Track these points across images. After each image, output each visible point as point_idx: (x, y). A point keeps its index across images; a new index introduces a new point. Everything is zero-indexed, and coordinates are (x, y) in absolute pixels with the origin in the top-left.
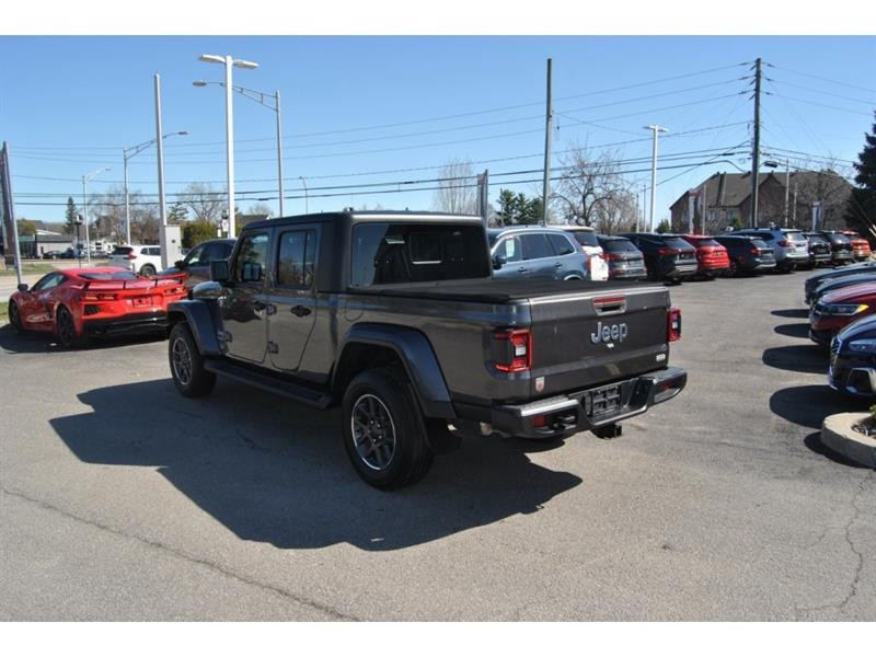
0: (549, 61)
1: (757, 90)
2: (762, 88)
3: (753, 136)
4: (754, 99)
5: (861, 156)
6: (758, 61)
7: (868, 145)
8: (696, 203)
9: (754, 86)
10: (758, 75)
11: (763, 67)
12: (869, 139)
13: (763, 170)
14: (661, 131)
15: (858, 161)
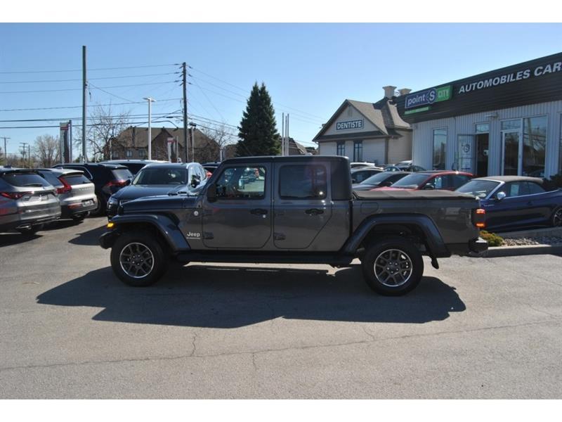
0: (84, 47)
1: (184, 80)
2: (187, 80)
3: (183, 107)
4: (182, 85)
5: (242, 123)
6: (184, 64)
7: (244, 117)
8: (172, 146)
9: (182, 78)
10: (184, 72)
11: (187, 68)
12: (245, 114)
13: (189, 127)
14: (152, 101)
15: (240, 126)
